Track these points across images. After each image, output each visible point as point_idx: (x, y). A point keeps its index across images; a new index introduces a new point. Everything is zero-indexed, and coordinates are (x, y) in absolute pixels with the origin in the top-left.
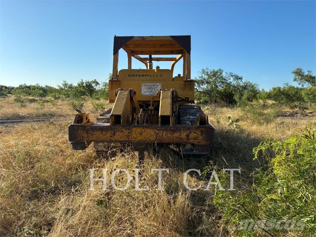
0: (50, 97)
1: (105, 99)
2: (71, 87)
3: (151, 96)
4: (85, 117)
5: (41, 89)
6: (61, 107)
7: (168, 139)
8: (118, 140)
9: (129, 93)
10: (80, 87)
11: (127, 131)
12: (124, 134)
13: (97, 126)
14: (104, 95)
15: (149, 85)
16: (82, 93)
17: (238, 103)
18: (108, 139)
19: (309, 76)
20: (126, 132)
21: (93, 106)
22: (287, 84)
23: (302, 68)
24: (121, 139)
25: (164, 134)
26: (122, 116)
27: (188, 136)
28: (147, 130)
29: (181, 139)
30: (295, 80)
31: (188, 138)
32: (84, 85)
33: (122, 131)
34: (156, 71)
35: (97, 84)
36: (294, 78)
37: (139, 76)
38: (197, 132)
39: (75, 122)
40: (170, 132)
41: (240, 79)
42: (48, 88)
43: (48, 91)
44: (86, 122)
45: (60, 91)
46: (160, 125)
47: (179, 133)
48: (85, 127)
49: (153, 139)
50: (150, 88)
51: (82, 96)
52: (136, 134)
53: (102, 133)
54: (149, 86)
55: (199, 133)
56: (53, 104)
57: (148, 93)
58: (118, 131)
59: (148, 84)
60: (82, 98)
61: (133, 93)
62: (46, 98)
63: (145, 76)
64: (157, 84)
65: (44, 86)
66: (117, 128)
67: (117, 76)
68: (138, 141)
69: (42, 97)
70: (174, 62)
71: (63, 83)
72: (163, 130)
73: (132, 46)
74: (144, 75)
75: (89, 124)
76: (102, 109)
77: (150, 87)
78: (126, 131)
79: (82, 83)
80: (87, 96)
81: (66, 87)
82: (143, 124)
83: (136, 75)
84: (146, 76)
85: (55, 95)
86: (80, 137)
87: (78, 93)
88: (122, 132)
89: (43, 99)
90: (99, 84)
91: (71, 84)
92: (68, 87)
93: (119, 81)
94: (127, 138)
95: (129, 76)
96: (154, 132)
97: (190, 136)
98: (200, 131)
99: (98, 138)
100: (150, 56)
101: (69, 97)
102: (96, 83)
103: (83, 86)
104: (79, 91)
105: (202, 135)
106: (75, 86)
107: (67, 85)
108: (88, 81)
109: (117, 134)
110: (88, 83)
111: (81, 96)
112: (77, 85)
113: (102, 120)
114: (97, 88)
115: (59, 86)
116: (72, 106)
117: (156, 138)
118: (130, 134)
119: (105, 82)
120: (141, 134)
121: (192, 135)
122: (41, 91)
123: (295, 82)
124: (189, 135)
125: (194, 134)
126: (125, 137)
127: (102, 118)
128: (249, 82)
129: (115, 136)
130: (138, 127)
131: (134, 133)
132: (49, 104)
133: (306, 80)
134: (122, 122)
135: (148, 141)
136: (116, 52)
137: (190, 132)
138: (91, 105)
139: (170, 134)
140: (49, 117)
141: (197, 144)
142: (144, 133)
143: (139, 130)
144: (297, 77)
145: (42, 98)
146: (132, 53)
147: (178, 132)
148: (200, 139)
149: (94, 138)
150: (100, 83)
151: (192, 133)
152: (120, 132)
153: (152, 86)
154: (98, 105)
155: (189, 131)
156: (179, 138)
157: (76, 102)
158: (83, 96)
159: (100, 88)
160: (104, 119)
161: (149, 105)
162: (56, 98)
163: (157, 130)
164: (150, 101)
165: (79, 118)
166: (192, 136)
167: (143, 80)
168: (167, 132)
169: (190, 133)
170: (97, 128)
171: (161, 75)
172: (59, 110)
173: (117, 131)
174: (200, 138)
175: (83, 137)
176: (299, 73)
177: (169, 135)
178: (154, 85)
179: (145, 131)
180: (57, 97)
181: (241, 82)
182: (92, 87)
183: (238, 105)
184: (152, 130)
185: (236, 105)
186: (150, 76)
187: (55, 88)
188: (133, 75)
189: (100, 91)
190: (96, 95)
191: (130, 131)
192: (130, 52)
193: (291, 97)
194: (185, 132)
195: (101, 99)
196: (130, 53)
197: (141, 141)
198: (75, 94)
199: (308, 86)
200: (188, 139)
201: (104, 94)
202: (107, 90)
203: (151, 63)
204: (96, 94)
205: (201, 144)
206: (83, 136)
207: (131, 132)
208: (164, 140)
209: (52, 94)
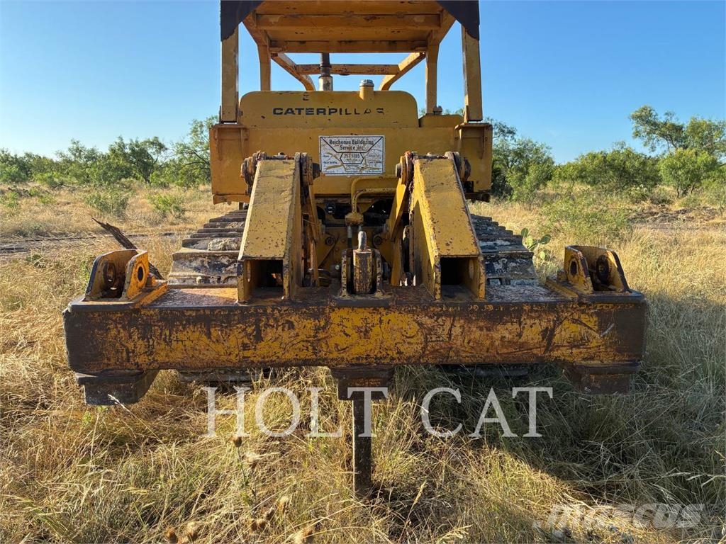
0: (38, 184)
1: (182, 185)
2: (92, 156)
3: (352, 178)
4: (135, 271)
5: (14, 163)
6: (66, 208)
7: (473, 348)
8: (274, 358)
9: (298, 169)
10: (117, 156)
11: (310, 324)
12: (297, 335)
13: (186, 305)
14: (180, 176)
15: (346, 143)
16: (122, 171)
17: (516, 192)
18: (232, 357)
19: (668, 125)
20: (305, 326)
21: (153, 206)
22: (623, 145)
23: (653, 107)
24: (287, 354)
25: (457, 330)
26: (285, 263)
27: (548, 334)
28: (391, 316)
29: (522, 346)
30: (637, 134)
31: (550, 340)
32: (128, 151)
33: (289, 322)
34: (361, 95)
35: (160, 149)
36: (634, 130)
37: (309, 112)
38: (584, 318)
39: (91, 292)
40: (481, 324)
41: (510, 132)
42: (31, 160)
43: (32, 166)
44: (140, 289)
45: (63, 167)
46: (441, 294)
47: (516, 326)
48: (137, 311)
49: (412, 348)
50: (349, 152)
51: (123, 180)
52: (347, 335)
53: (209, 335)
54: (344, 145)
55: (592, 321)
56: (44, 203)
57: (341, 170)
58: (271, 322)
59: (341, 139)
60: (122, 184)
61: (311, 171)
62: (27, 185)
63: (327, 112)
64: (370, 139)
65: (21, 155)
66: (269, 311)
67: (238, 113)
68: (354, 362)
69: (17, 182)
70: (391, 77)
71: (71, 146)
72: (453, 316)
73: (274, 19)
74: (325, 110)
75: (153, 295)
76: (178, 213)
77: (350, 148)
78: (306, 322)
79: (122, 146)
80: (137, 178)
81: (80, 156)
82: (373, 290)
83: (300, 110)
84: (330, 113)
85: (50, 177)
86: (118, 351)
87: (113, 171)
88: (291, 325)
89: (20, 187)
90: (166, 149)
91: (93, 150)
92: (85, 157)
93: (245, 129)
94: (310, 348)
95: (275, 113)
96: (417, 322)
97: (557, 336)
98: (597, 314)
99: (191, 353)
100: (326, 59)
101: (88, 181)
102: (158, 147)
103: (125, 155)
104: (115, 166)
105: (601, 329)
106: (104, 153)
107: (81, 151)
108: (137, 142)
109: (270, 334)
110: (137, 146)
111: (120, 179)
112: (108, 152)
113: (191, 261)
114: (161, 158)
115: (61, 154)
116: (95, 205)
117: (424, 348)
118: (321, 335)
119: (180, 142)
120: (366, 331)
121: (567, 331)
122: (14, 169)
123: (638, 138)
124: (553, 330)
125: (575, 328)
126: (300, 345)
127: (192, 255)
128: (530, 141)
129: (263, 343)
130: (353, 306)
131: (338, 329)
132: (34, 200)
133: (663, 135)
134: (289, 287)
135: (393, 359)
136: (228, 32)
137: (558, 319)
138: (148, 201)
139: (481, 329)
140: (34, 237)
141: (583, 363)
142: (376, 329)
143: (357, 318)
144: (642, 128)
145: (15, 186)
146: (271, 46)
147: (512, 323)
148: (594, 344)
149: (177, 356)
150: (166, 146)
151: (566, 322)
152: (280, 328)
153: (356, 146)
154: (165, 202)
155: (552, 317)
156: (515, 343)
157: (107, 196)
158: (126, 178)
159: (168, 160)
160: (200, 255)
161: (348, 208)
162: (54, 186)
163: (431, 317)
164: (348, 196)
165: (111, 274)
166: (566, 335)
167: (323, 127)
168: (469, 321)
169: (559, 321)
170: (188, 314)
171: (380, 111)
172: (61, 217)
173: (267, 325)
174: (596, 340)
175: (128, 352)
176: (645, 119)
177: (477, 334)
178: (362, 142)
179: (381, 321)
180: (55, 183)
181: (513, 142)
182: (148, 156)
183: (514, 197)
184: (408, 318)
185: (509, 197)
186: (343, 112)
187: (51, 161)
188: (290, 111)
189: (167, 165)
190: (158, 176)
191: (322, 323)
192: (267, 43)
193: (629, 174)
194: (537, 321)
195: (171, 185)
196: (266, 46)
197: (364, 361)
198: (105, 173)
199: (666, 148)
200: (550, 346)
201: (178, 174)
202: (185, 162)
203: (329, 79)
204: (158, 173)
205: (595, 363)
206: (131, 346)
207: (324, 328)
208: (457, 353)
209: (42, 175)
